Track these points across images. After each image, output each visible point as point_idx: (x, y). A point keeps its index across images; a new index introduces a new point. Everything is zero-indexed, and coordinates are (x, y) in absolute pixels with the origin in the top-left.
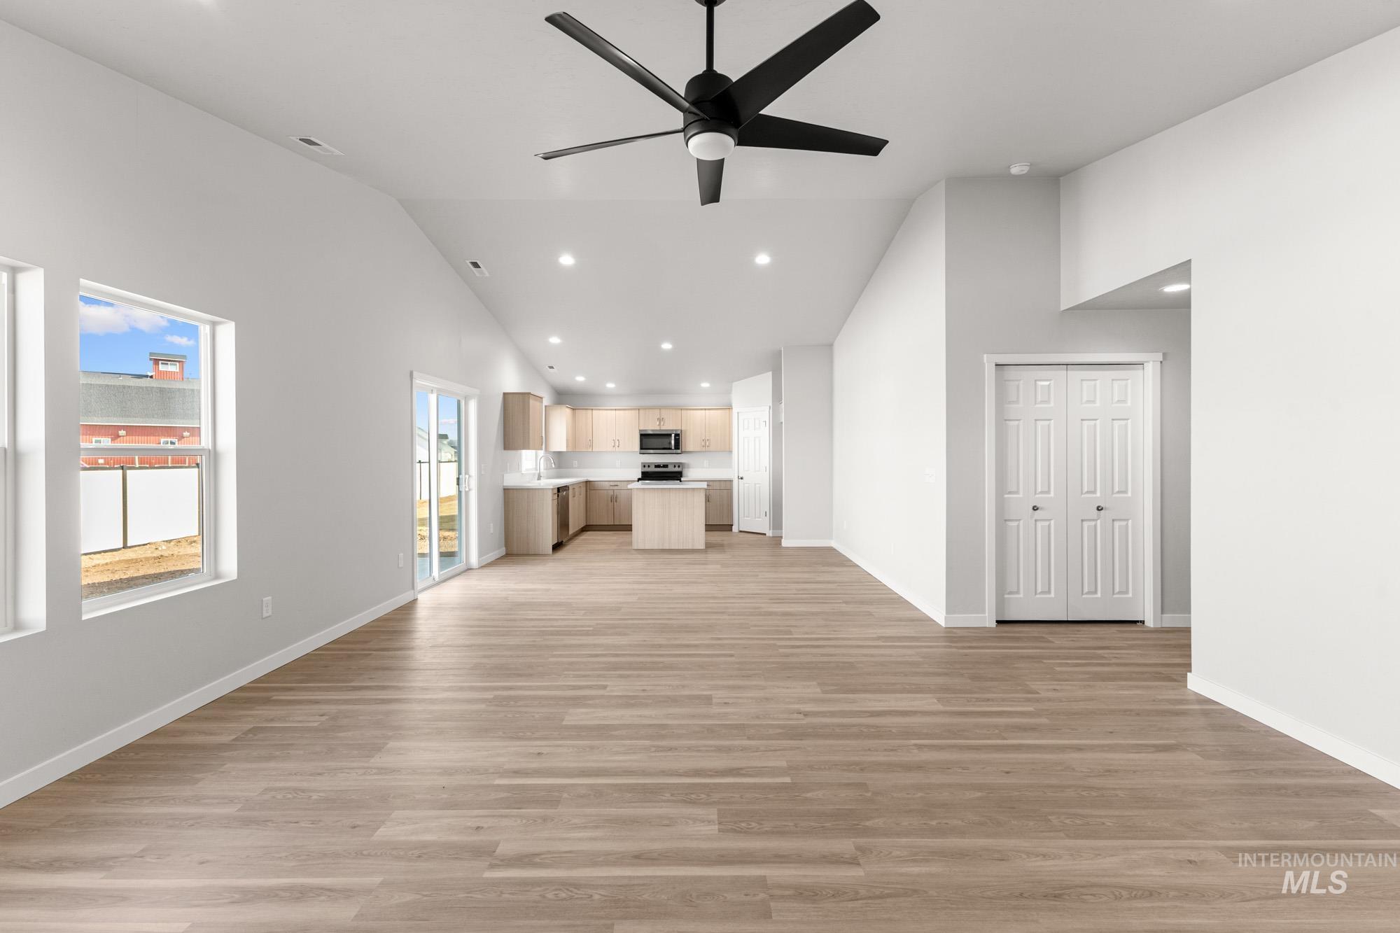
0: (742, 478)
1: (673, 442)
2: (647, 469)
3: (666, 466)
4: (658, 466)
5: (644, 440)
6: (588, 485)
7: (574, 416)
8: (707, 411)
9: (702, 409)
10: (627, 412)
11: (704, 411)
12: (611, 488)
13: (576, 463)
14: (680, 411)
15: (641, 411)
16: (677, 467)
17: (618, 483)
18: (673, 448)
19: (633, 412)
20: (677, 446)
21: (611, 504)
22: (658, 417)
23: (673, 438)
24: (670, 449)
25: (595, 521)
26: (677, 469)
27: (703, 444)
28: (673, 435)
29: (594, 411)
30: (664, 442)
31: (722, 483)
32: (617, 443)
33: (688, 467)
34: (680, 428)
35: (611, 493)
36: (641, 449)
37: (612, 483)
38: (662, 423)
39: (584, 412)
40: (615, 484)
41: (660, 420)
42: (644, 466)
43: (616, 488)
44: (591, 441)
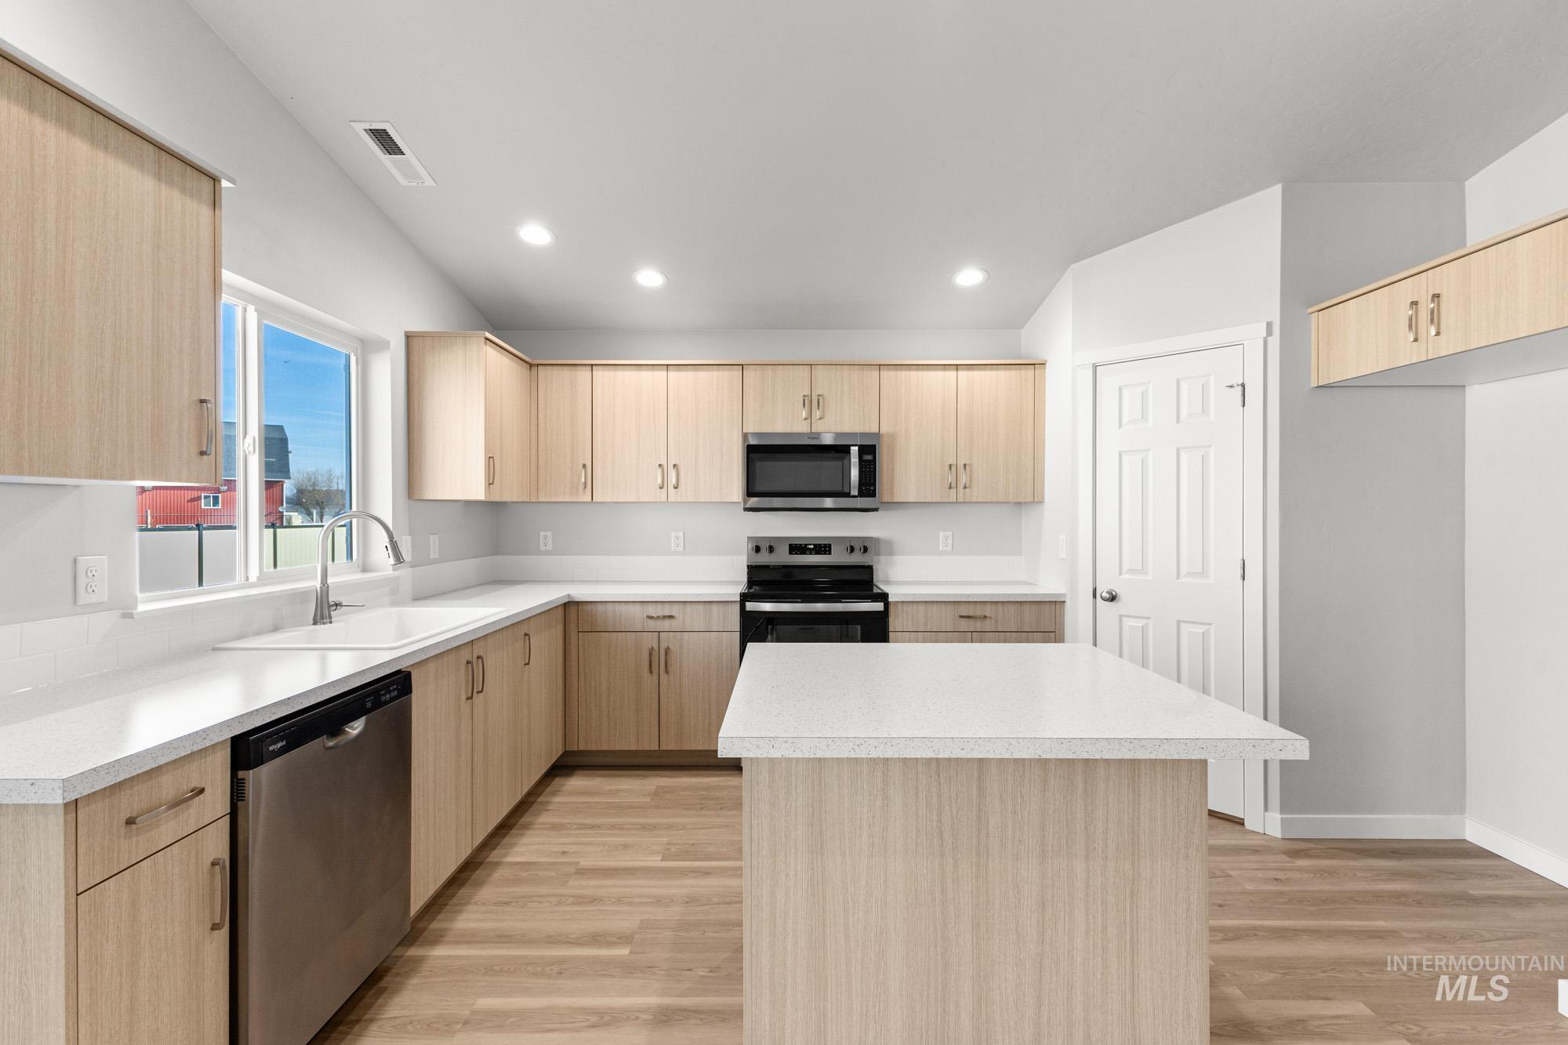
0: (1113, 598)
1: (855, 473)
2: (764, 558)
3: (823, 548)
4: (797, 548)
5: (762, 466)
6: (572, 616)
7: (533, 390)
8: (962, 374)
9: (945, 367)
10: (704, 375)
11: (952, 374)
12: (652, 625)
13: (546, 539)
14: (875, 374)
15: (750, 374)
16: (856, 552)
17: (674, 610)
18: (854, 492)
19: (724, 375)
20: (868, 485)
21: (649, 681)
22: (807, 392)
23: (854, 459)
24: (848, 495)
25: (597, 739)
26: (856, 559)
27: (951, 478)
28: (854, 450)
29: (598, 373)
30: (822, 471)
31: (1027, 608)
32: (670, 473)
33: (891, 552)
34: (875, 430)
35: (649, 641)
36: (750, 493)
37: (653, 611)
38: (817, 414)
39: (566, 373)
40: (665, 611)
41: (812, 402)
42: (758, 549)
43: (666, 625)
44: (590, 468)
